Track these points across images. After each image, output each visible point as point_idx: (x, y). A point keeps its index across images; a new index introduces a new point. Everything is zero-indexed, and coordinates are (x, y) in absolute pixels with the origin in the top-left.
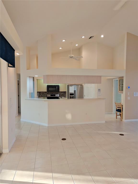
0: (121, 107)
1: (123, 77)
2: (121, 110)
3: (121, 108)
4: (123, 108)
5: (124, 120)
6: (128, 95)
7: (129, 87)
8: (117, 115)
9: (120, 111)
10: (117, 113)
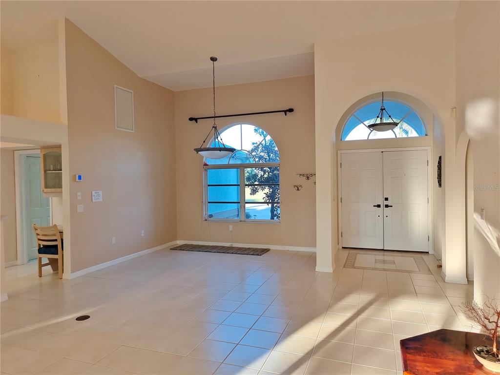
0: (58, 237)
1: (59, 147)
2: (56, 246)
3: (56, 240)
4: (62, 240)
5: (68, 275)
6: (79, 198)
7: (80, 178)
8: (41, 266)
9: (53, 250)
10: (40, 259)
